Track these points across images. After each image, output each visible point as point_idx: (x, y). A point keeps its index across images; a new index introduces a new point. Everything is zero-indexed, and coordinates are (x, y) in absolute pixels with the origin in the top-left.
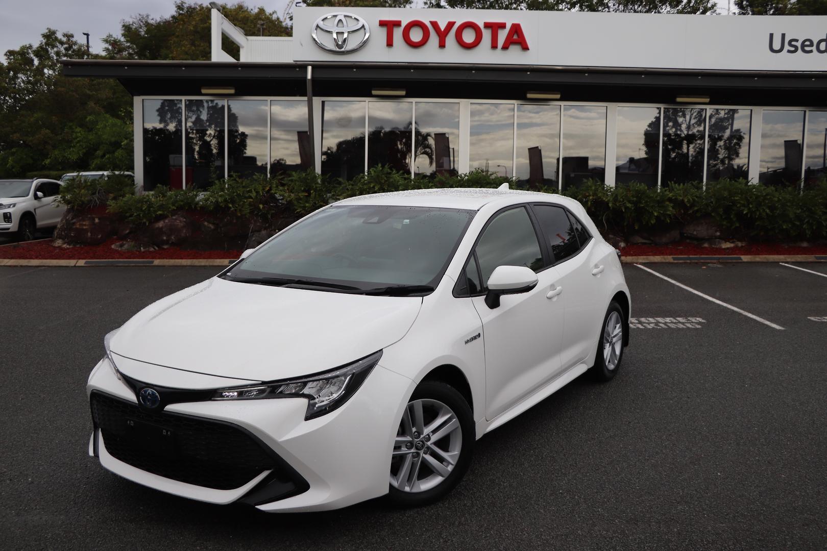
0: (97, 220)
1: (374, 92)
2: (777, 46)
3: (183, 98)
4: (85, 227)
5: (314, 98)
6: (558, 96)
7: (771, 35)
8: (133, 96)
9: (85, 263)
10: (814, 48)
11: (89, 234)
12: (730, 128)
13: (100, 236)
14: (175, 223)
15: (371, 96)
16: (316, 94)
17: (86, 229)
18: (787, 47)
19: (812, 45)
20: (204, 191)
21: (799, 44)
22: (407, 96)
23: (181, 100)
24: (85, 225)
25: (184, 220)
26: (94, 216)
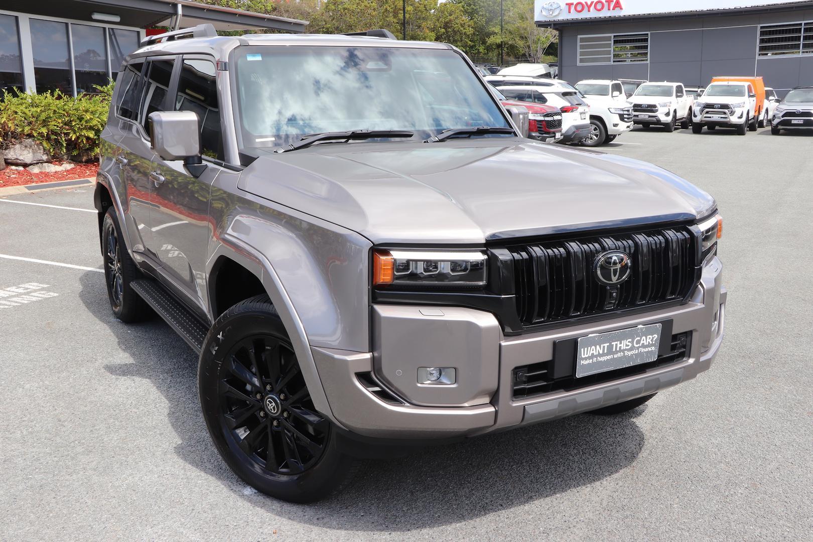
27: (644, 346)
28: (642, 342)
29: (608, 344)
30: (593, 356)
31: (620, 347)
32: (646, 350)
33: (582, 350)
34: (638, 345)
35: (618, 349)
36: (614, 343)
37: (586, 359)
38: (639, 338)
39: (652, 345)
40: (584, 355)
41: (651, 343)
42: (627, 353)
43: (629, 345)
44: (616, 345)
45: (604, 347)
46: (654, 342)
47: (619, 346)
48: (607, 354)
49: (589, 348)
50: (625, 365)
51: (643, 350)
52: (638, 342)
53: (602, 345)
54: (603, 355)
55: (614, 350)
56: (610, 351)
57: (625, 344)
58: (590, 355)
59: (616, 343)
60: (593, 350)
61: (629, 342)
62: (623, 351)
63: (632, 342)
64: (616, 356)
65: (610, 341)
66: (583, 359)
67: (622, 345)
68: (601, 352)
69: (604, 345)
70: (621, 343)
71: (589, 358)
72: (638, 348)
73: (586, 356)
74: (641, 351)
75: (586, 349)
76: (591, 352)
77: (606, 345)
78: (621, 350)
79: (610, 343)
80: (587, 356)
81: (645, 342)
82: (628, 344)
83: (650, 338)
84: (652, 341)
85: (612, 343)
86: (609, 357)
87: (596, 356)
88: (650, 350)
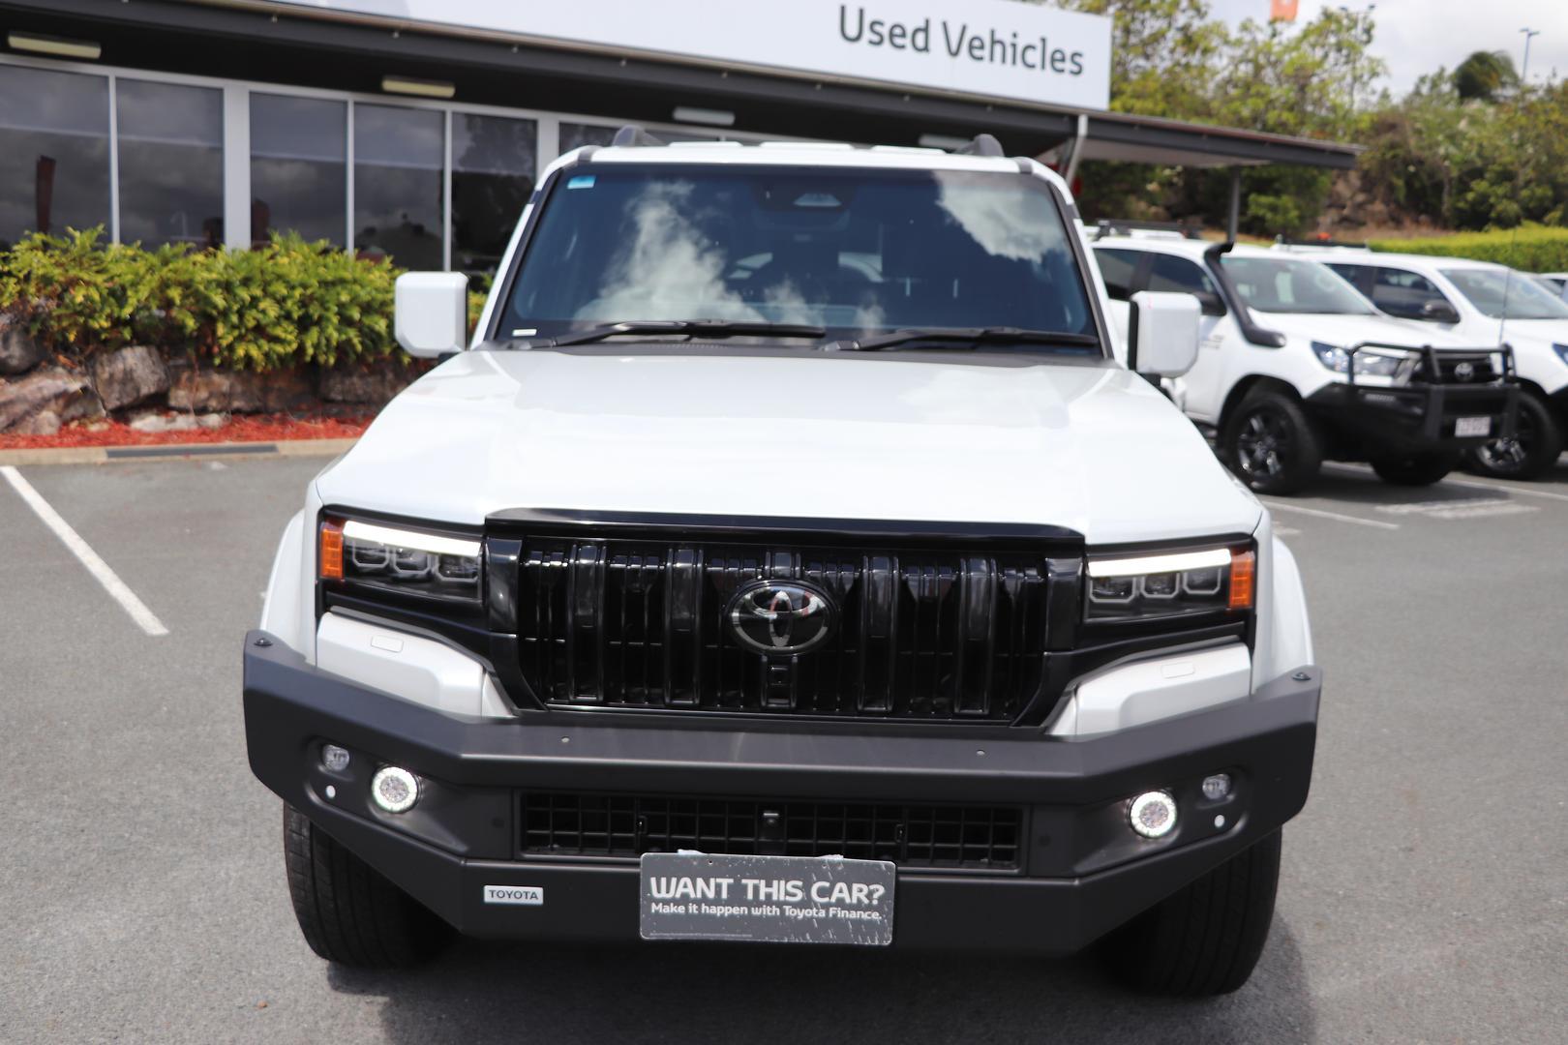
2: (852, 31)
6: (449, 91)
7: (843, 9)
10: (907, 41)
18: (867, 35)
19: (903, 35)
21: (885, 31)
27: (840, 903)
28: (836, 895)
29: (731, 881)
30: (685, 900)
31: (769, 896)
32: (853, 915)
33: (653, 880)
34: (826, 900)
35: (762, 897)
36: (750, 883)
37: (666, 902)
38: (827, 884)
39: (869, 908)
40: (659, 891)
41: (866, 901)
42: (789, 911)
43: (794, 895)
44: (756, 889)
45: (718, 887)
46: (875, 902)
47: (763, 890)
48: (727, 903)
49: (674, 880)
50: (789, 937)
51: (842, 914)
53: (712, 881)
55: (750, 896)
56: (737, 895)
57: (779, 890)
58: (678, 896)
59: (756, 882)
60: (685, 886)
61: (794, 887)
62: (780, 904)
63: (806, 889)
64: (756, 912)
65: (738, 873)
66: (657, 902)
67: (774, 890)
68: (711, 894)
69: (719, 880)
70: (769, 885)
71: (676, 902)
72: (826, 906)
73: (663, 895)
74: (835, 916)
75: (664, 880)
76: (681, 890)
77: (725, 882)
79: (738, 881)
81: (845, 895)
82: (791, 890)
83: (861, 891)
84: (870, 895)
86: (735, 910)
87: (698, 902)
88: (865, 916)
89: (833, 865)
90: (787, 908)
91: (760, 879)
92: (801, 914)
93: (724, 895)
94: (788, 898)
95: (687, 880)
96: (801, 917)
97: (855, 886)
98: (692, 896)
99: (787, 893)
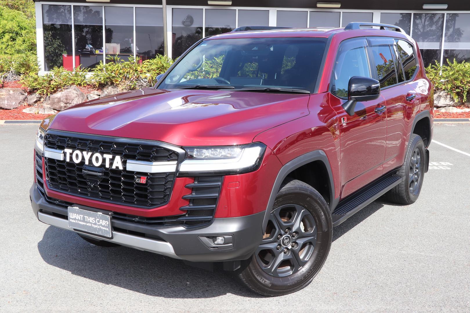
0: (11, 92)
1: (209, 3)
3: (72, 4)
4: (2, 97)
5: (167, 6)
8: (34, 2)
9: (6, 122)
11: (6, 102)
12: (453, 27)
13: (14, 103)
14: (70, 94)
15: (207, 5)
16: (168, 3)
17: (4, 98)
20: (90, 71)
22: (232, 5)
23: (71, 5)
24: (3, 95)
25: (76, 92)
26: (9, 89)
28: (100, 223)
30: (75, 219)
31: (89, 221)
32: (104, 228)
35: (88, 221)
37: (73, 219)
38: (99, 220)
41: (106, 225)
43: (93, 221)
45: (81, 216)
47: (88, 219)
51: (102, 228)
52: (99, 222)
54: (80, 221)
55: (86, 221)
57: (91, 219)
59: (87, 217)
62: (91, 223)
64: (87, 224)
65: (84, 214)
67: (90, 219)
68: (80, 219)
69: (81, 215)
70: (89, 218)
72: (99, 225)
76: (75, 217)
78: (89, 222)
80: (73, 218)
81: (102, 223)
82: (93, 220)
84: (106, 224)
85: (85, 216)
87: (78, 220)
89: (100, 215)
90: (93, 224)
91: (87, 216)
92: (95, 226)
93: (82, 219)
94: (93, 222)
95: (75, 214)
96: (95, 227)
97: (104, 221)
98: (77, 218)
99: (92, 221)
